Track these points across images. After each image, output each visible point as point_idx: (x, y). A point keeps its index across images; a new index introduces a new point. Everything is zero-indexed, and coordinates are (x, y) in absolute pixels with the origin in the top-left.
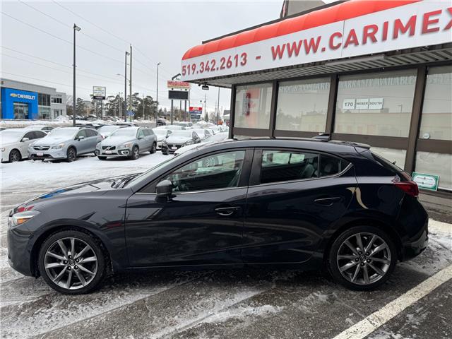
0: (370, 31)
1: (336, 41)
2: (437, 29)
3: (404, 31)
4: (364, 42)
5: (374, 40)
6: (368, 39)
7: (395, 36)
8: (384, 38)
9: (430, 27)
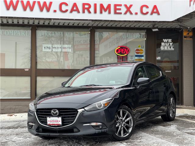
0: (86, 6)
1: (64, 8)
2: (121, 13)
3: (105, 10)
4: (84, 12)
5: (90, 12)
6: (86, 11)
7: (101, 12)
8: (95, 12)
9: (118, 11)
